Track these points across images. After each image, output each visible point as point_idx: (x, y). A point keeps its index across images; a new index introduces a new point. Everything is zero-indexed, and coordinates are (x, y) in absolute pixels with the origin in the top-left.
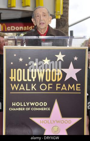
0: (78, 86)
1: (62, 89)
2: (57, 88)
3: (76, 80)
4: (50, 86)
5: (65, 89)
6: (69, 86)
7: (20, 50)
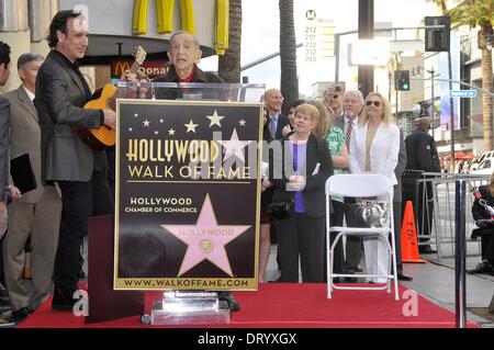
0: (246, 171)
2: (210, 173)
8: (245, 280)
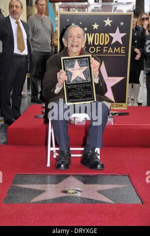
0: (123, 49)
1: (109, 51)
2: (104, 50)
3: (121, 43)
4: (98, 49)
5: (112, 51)
6: (115, 49)
7: (72, 16)
8: (121, 104)
